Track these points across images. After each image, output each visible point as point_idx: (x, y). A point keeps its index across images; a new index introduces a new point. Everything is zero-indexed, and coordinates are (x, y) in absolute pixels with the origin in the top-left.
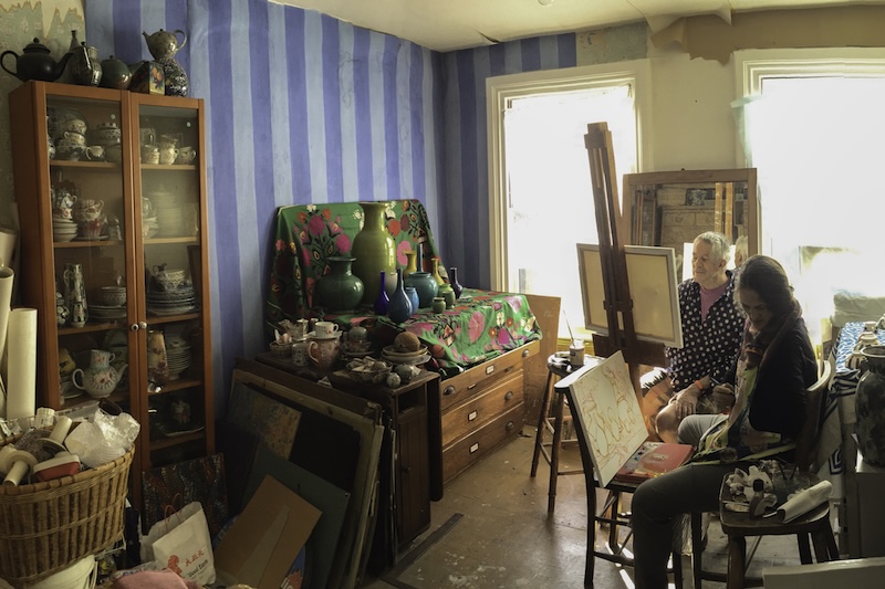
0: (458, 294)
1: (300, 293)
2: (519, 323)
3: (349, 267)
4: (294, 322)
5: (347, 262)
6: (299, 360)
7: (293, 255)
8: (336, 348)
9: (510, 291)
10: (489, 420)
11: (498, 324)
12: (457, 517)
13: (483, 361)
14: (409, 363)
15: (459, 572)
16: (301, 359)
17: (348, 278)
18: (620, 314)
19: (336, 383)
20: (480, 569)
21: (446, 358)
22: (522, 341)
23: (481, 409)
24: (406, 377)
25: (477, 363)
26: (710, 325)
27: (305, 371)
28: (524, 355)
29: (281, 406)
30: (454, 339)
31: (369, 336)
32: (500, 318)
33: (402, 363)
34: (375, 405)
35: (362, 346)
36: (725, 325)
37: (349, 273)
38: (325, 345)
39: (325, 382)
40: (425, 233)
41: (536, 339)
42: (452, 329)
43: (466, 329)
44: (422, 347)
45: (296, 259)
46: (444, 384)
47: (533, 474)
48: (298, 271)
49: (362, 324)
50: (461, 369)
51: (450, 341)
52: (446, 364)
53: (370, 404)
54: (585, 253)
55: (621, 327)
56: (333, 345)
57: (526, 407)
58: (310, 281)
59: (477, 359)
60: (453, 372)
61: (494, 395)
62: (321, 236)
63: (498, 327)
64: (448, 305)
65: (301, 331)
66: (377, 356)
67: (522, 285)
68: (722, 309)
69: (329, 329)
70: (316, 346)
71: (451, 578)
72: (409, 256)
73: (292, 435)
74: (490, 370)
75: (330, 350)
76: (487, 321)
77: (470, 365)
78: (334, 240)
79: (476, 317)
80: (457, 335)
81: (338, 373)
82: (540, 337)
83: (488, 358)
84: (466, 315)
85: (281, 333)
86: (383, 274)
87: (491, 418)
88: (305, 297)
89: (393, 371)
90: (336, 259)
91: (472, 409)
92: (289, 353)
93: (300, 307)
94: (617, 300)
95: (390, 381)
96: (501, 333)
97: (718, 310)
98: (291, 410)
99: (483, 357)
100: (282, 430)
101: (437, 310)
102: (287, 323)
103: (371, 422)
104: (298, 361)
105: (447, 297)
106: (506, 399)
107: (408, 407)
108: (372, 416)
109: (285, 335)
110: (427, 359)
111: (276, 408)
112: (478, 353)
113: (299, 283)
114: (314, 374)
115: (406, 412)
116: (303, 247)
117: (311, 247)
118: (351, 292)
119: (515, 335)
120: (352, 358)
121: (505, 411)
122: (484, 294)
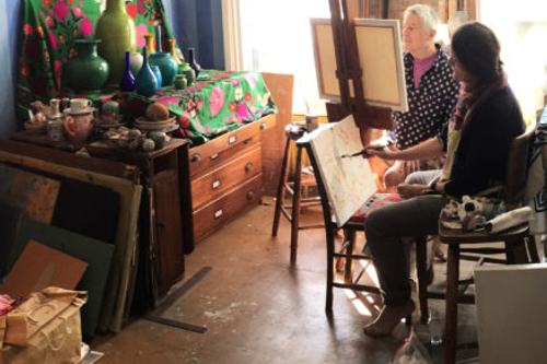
0: (197, 72)
1: (50, 74)
2: (256, 98)
3: (95, 48)
4: (46, 103)
5: (94, 44)
6: (55, 135)
7: (41, 39)
8: (92, 122)
9: (245, 69)
10: (231, 188)
11: (237, 99)
12: (206, 270)
13: (225, 132)
14: (161, 130)
15: (214, 308)
16: (58, 134)
17: (94, 59)
18: (350, 82)
19: (94, 153)
20: (233, 305)
21: (191, 128)
22: (259, 115)
23: (223, 178)
24: (159, 143)
25: (220, 134)
26: (422, 92)
27: (62, 145)
28: (262, 128)
29: (40, 178)
30: (197, 111)
31: (121, 110)
32: (239, 94)
33: (156, 130)
34: (133, 168)
35: (116, 119)
36: (436, 93)
37: (95, 54)
38: (81, 119)
39: (83, 152)
40: (160, 16)
41: (272, 113)
42: (194, 103)
43: (208, 104)
44: (171, 117)
45: (44, 43)
46: (192, 151)
47: (274, 233)
48: (47, 54)
49: (114, 99)
50: (206, 139)
51: (193, 113)
52: (191, 134)
53: (128, 167)
54: (318, 27)
55: (352, 95)
56: (89, 118)
57: (264, 178)
58: (58, 64)
59: (219, 130)
60: (198, 141)
61: (235, 167)
62: (66, 20)
63: (237, 102)
64: (189, 82)
65: (54, 109)
66: (130, 126)
67: (255, 64)
68: (433, 78)
69: (83, 105)
70: (72, 121)
71: (207, 313)
72: (147, 38)
73: (52, 203)
74: (232, 140)
75: (86, 123)
76: (227, 96)
77: (213, 136)
78: (78, 23)
79: (216, 92)
80: (200, 108)
81: (95, 144)
82: (276, 111)
83: (231, 129)
84: (207, 91)
85: (35, 112)
86: (128, 54)
87: (234, 186)
88: (54, 78)
89: (148, 137)
90: (83, 41)
91: (215, 177)
92: (44, 130)
93: (51, 88)
94: (348, 68)
95: (145, 146)
96: (239, 108)
97: (429, 78)
98: (51, 182)
99: (225, 128)
100: (42, 198)
101: (179, 86)
102: (39, 104)
103: (130, 182)
104: (55, 137)
105: (188, 74)
106: (247, 169)
107: (162, 170)
108: (131, 177)
109: (40, 115)
110: (176, 127)
111: (35, 180)
112: (219, 126)
113: (48, 65)
114: (72, 147)
115: (161, 174)
116: (50, 31)
117: (57, 31)
118: (97, 73)
119: (253, 109)
120: (107, 129)
121: (244, 181)
122: (221, 73)
